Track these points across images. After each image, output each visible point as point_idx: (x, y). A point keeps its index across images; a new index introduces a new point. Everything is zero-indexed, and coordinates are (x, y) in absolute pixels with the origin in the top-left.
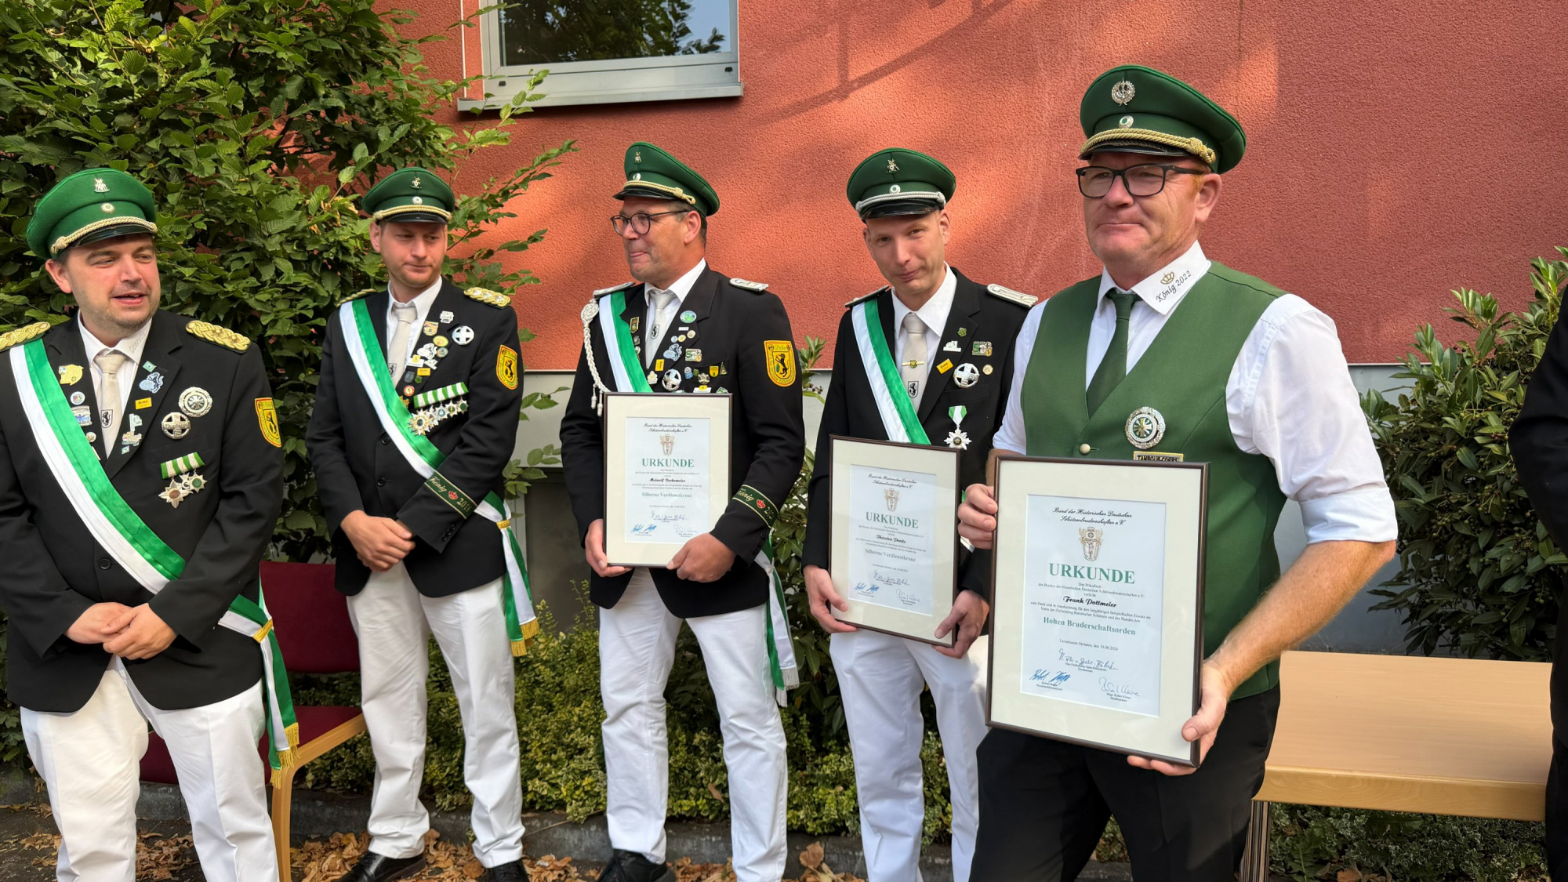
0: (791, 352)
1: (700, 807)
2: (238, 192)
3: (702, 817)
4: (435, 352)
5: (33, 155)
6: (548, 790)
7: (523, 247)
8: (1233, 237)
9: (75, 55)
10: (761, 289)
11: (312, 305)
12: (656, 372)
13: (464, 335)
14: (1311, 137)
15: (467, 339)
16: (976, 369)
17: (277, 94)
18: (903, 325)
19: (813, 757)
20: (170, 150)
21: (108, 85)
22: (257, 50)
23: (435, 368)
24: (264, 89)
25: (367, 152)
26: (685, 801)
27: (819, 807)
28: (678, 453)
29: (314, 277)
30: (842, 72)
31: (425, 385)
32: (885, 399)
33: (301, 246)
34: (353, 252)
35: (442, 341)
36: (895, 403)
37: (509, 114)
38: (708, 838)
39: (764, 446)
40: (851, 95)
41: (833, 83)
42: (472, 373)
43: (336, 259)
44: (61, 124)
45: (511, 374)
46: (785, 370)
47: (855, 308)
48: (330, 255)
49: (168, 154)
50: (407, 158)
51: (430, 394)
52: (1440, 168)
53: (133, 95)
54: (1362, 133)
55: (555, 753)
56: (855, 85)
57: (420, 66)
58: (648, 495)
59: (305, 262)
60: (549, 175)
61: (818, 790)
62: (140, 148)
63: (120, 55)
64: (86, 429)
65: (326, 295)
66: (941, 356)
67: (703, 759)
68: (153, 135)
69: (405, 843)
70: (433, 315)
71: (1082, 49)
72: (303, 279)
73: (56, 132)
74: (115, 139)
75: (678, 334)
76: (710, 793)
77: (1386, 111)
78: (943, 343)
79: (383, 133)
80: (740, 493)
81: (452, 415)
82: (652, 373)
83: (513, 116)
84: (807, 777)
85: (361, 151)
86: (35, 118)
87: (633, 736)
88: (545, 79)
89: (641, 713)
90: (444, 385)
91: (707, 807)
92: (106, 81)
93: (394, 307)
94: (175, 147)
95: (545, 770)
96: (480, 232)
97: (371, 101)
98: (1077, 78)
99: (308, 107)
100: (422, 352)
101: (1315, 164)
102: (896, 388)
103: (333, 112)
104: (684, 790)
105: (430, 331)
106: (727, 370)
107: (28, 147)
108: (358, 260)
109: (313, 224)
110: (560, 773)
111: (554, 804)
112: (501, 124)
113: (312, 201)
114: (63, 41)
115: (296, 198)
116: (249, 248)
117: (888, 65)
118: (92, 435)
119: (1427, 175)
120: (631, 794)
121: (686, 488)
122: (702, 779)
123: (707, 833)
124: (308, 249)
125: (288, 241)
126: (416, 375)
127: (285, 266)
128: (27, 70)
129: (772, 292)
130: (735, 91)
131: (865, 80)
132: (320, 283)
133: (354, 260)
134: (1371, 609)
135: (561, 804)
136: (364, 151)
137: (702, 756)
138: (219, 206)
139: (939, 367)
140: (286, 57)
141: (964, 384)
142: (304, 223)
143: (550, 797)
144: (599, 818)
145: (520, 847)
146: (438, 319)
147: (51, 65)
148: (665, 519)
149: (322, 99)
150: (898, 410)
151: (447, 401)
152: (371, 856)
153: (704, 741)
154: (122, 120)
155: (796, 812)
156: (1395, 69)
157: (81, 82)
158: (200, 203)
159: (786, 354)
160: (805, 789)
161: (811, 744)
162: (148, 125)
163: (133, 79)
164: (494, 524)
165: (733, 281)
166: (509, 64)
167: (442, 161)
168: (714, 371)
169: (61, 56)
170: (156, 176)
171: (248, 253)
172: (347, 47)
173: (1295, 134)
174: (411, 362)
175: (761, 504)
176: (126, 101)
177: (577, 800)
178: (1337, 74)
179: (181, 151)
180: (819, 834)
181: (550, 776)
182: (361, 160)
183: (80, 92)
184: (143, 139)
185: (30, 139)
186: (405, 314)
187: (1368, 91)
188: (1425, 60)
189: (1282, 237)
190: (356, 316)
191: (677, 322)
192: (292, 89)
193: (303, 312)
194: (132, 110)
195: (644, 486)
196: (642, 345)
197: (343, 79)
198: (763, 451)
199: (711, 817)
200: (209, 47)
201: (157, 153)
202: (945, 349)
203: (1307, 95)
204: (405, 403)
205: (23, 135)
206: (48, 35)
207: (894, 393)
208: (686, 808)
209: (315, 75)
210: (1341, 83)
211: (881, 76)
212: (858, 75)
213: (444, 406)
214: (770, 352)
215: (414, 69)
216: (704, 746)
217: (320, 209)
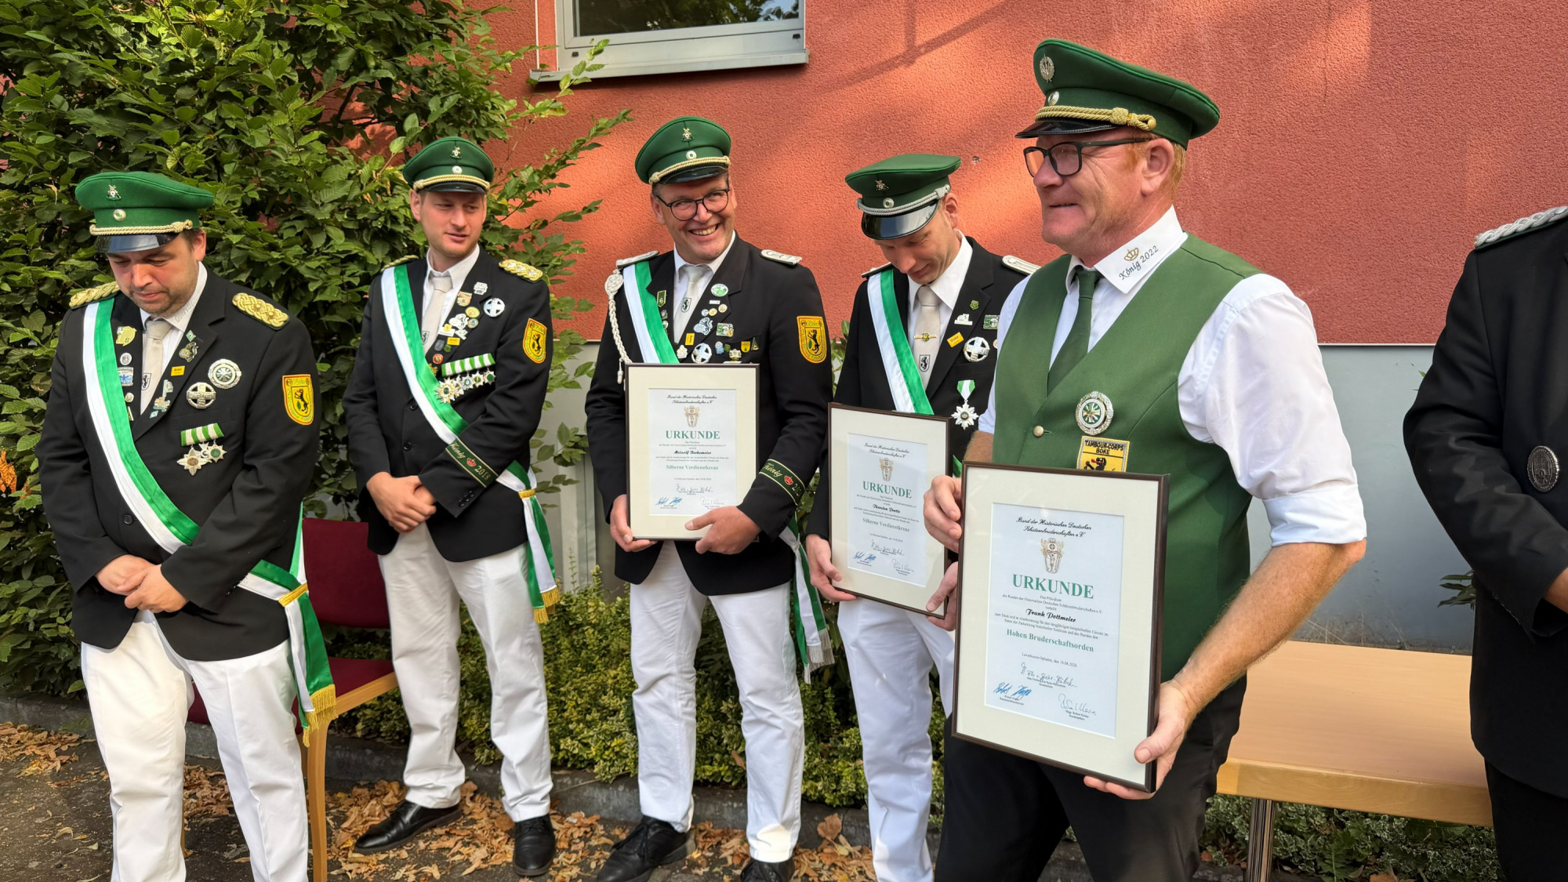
0: (823, 328)
1: (723, 774)
2: (290, 162)
3: (727, 783)
4: (466, 323)
5: (100, 127)
6: (580, 749)
7: (578, 217)
8: (1316, 209)
9: (141, 30)
10: (795, 262)
11: (362, 272)
12: (686, 347)
13: (495, 307)
14: (1405, 100)
15: (498, 311)
16: (986, 343)
17: (329, 65)
18: (917, 297)
19: (838, 730)
20: (227, 122)
21: (168, 59)
22: (308, 23)
23: (464, 338)
24: (315, 62)
25: (417, 123)
26: (707, 767)
27: (838, 779)
28: (702, 425)
29: (366, 246)
30: (909, 37)
31: (455, 354)
32: (895, 371)
33: (352, 213)
34: (402, 221)
35: (474, 312)
36: (905, 377)
37: (568, 85)
38: (730, 803)
39: (793, 421)
40: (918, 60)
41: (900, 48)
42: (500, 344)
43: (386, 228)
44: (125, 97)
45: (539, 348)
46: (817, 346)
47: (871, 278)
48: (378, 224)
49: (225, 126)
50: (462, 127)
51: (457, 363)
52: (1549, 134)
53: (193, 68)
54: (1463, 96)
55: (590, 714)
56: (922, 50)
57: (487, 37)
58: (672, 467)
59: (356, 230)
60: (599, 145)
61: (837, 762)
62: (198, 119)
63: (179, 27)
64: (126, 390)
65: (375, 263)
66: (952, 329)
67: (729, 726)
68: (212, 104)
69: (440, 794)
70: (468, 287)
71: (1159, 10)
72: (354, 247)
73: (122, 105)
74: (176, 111)
75: (709, 307)
76: (734, 760)
77: (1489, 73)
78: (955, 315)
79: (433, 105)
80: (767, 467)
81: (477, 385)
82: (682, 347)
83: (572, 87)
84: (831, 749)
85: (412, 122)
86: (105, 91)
87: (663, 706)
88: (605, 49)
89: (671, 684)
90: (471, 356)
91: (729, 773)
92: (167, 54)
93: (432, 276)
94: (231, 119)
95: (578, 730)
96: (533, 202)
97: (425, 72)
98: (1154, 41)
99: (360, 79)
100: (454, 321)
101: (1409, 130)
102: (906, 361)
103: (386, 83)
104: (709, 755)
105: (463, 301)
106: (759, 346)
107: (97, 119)
108: (407, 229)
109: (366, 193)
110: (591, 733)
111: (586, 763)
112: (561, 94)
113: (364, 172)
114: (126, 17)
115: (348, 167)
116: (302, 217)
117: (957, 29)
118: (130, 396)
119: (1534, 141)
120: (662, 762)
121: (713, 460)
122: (727, 745)
123: (730, 799)
124: (358, 218)
125: (340, 210)
126: (446, 343)
127: (337, 235)
128: (96, 45)
129: (803, 265)
130: (800, 58)
131: (932, 45)
132: (371, 251)
133: (401, 229)
134: (1442, 603)
135: (592, 763)
136: (414, 122)
137: (729, 723)
138: (273, 176)
139: (949, 340)
140: (335, 30)
141: (973, 358)
142: (357, 192)
143: (582, 756)
144: (628, 780)
145: (547, 802)
146: (471, 290)
147: (117, 40)
148: (691, 492)
149: (372, 71)
150: (907, 383)
151: (474, 371)
152: (408, 805)
153: (731, 709)
154: (184, 93)
155: (815, 784)
156: (1501, 26)
157: (147, 57)
158: (255, 173)
159: (818, 330)
160: (825, 761)
161: (836, 717)
162: (206, 97)
163: (194, 53)
164: (516, 494)
165: (764, 253)
166: (583, 34)
167: (494, 130)
168: (746, 346)
169: (126, 31)
170: (214, 147)
171: (300, 222)
172: (399, 18)
173: (1388, 98)
174: (443, 331)
175: (789, 481)
176: (187, 74)
177: (605, 760)
178: (1436, 34)
179: (239, 122)
180: (838, 806)
181: (582, 735)
182: (411, 131)
183: (146, 68)
184: (201, 111)
185: (99, 112)
186: (440, 282)
187: (1470, 51)
188: (1535, 17)
189: (1370, 208)
190: (396, 282)
191: (708, 295)
192: (343, 61)
193: (351, 280)
194: (192, 82)
195: (668, 458)
196: (670, 319)
197: (399, 50)
198: (792, 427)
199: (733, 784)
200: (263, 21)
201: (215, 125)
202: (956, 322)
203: (1402, 56)
204: (433, 372)
205: (92, 108)
206: (114, 11)
207: (904, 367)
208: (708, 774)
209: (370, 48)
210: (1440, 43)
211: (949, 40)
212: (925, 40)
213: (471, 376)
214: (803, 328)
215: (481, 40)
216: (732, 714)
217: (371, 179)
